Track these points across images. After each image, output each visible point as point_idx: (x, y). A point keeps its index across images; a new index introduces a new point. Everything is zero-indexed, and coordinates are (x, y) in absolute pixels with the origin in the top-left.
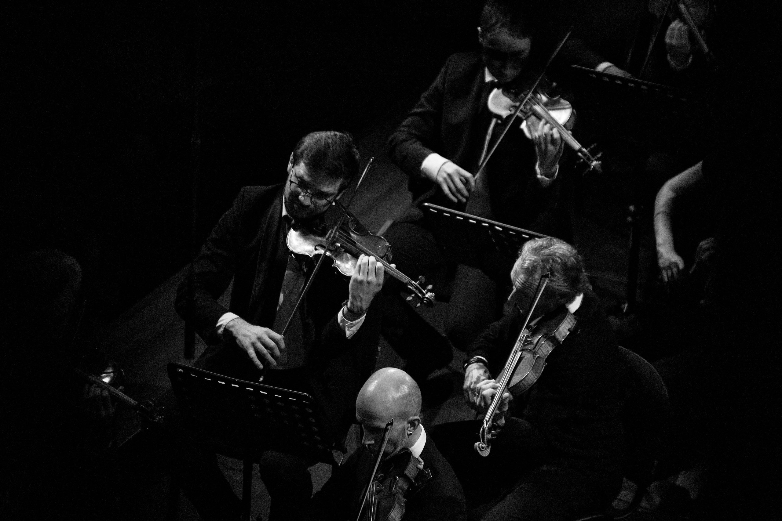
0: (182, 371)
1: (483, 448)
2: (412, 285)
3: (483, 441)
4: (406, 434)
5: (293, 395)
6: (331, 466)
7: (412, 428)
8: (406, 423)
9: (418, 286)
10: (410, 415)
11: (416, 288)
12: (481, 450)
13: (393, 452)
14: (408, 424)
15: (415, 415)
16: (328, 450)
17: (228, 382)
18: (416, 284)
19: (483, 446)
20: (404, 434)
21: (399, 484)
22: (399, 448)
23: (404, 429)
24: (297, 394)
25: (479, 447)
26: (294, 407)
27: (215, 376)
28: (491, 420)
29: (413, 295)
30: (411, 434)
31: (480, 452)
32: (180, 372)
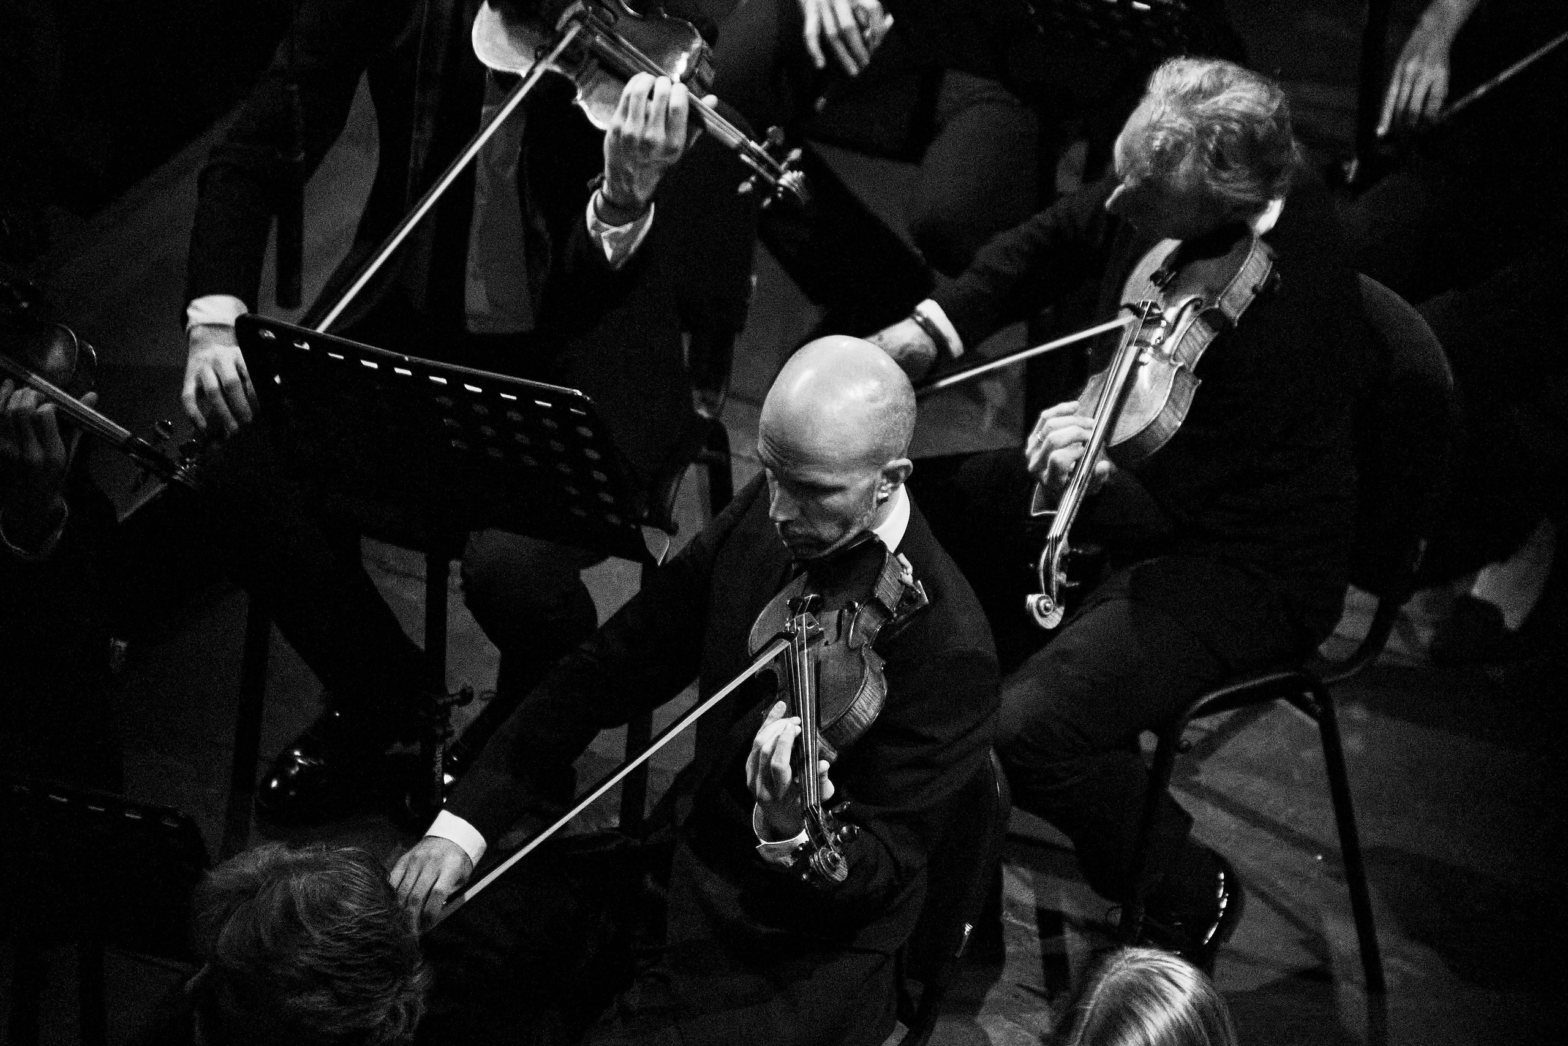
0: (271, 335)
1: (1047, 609)
2: (751, 153)
3: (1049, 592)
4: (875, 499)
5: (546, 395)
6: (640, 565)
7: (890, 485)
8: (879, 475)
9: (765, 154)
10: (889, 456)
11: (760, 159)
12: (1042, 616)
13: (838, 540)
14: (882, 478)
15: (900, 457)
16: (633, 527)
17: (387, 364)
18: (759, 148)
19: (1048, 605)
20: (871, 499)
21: (862, 622)
22: (854, 531)
23: (871, 489)
24: (556, 391)
25: (1038, 607)
26: (547, 422)
27: (353, 347)
28: (1066, 534)
29: (753, 178)
30: (885, 500)
31: (1041, 621)
32: (268, 339)
